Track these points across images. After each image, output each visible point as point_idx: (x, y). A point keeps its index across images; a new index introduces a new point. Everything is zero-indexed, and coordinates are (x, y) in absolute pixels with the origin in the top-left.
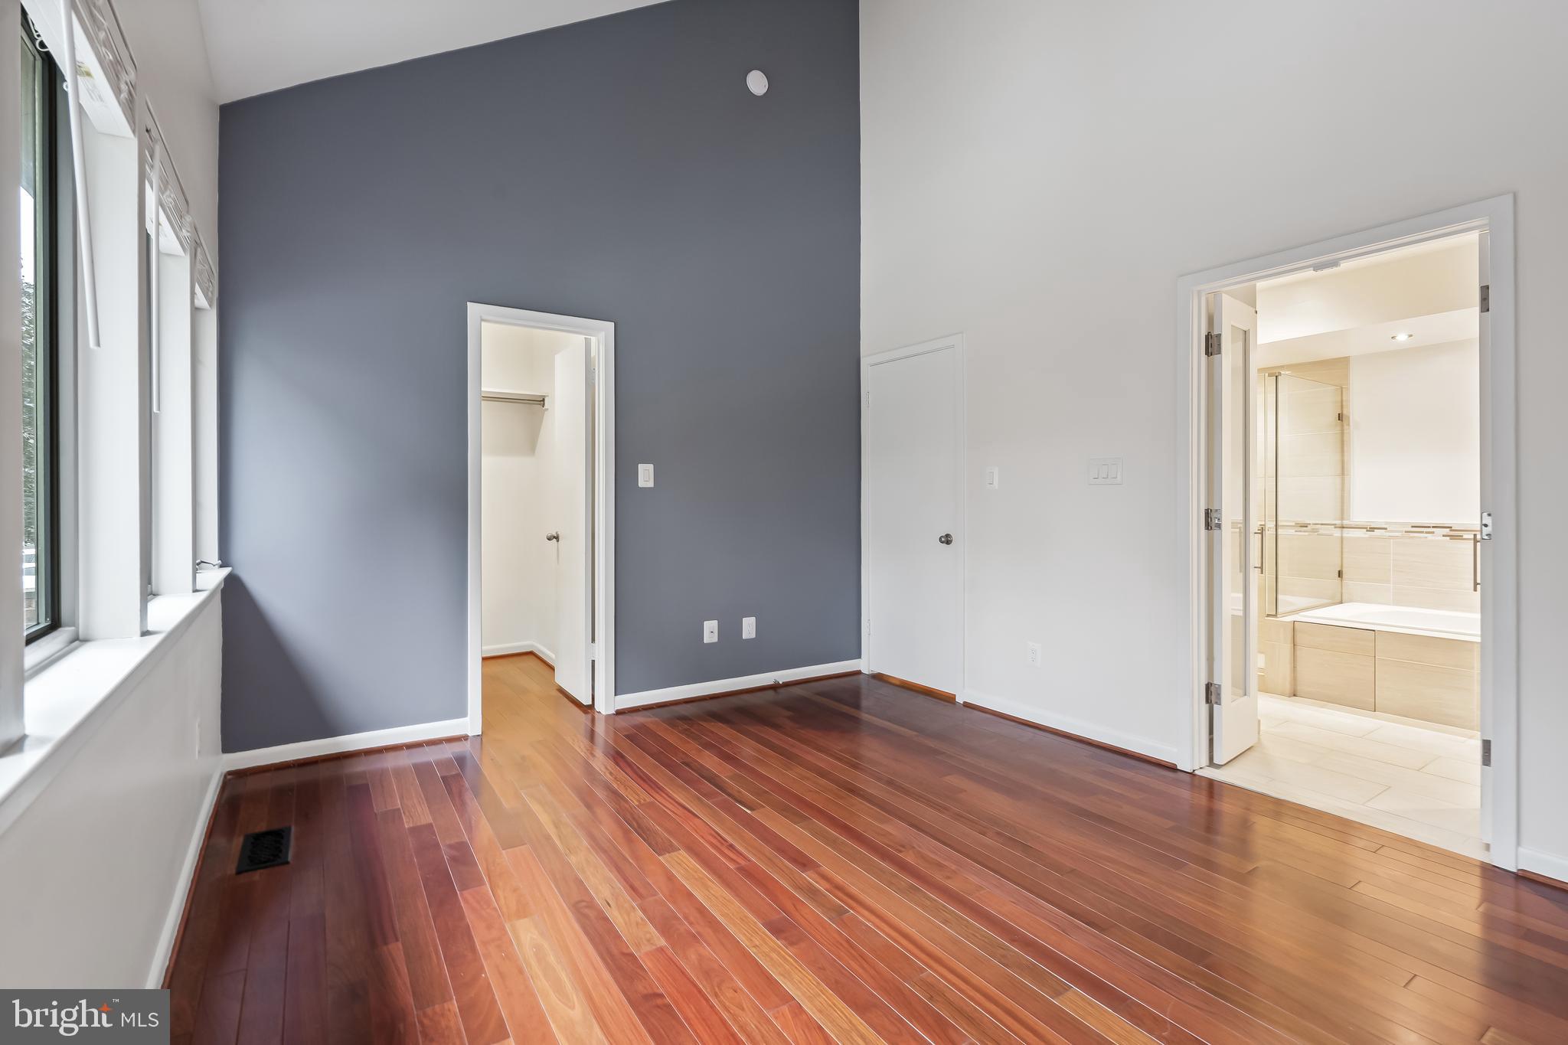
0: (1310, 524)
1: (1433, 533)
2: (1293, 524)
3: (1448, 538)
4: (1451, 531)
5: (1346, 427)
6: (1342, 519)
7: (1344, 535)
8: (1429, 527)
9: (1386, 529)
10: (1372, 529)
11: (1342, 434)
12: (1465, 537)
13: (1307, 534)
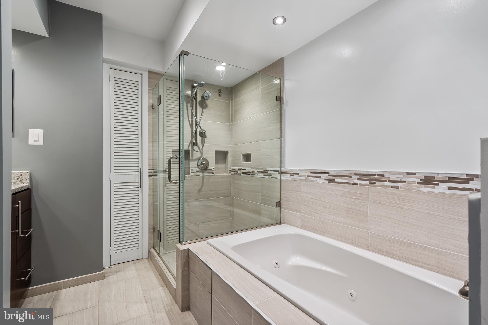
0: (268, 171)
1: (320, 177)
2: (263, 171)
3: (327, 181)
4: (329, 176)
5: (282, 106)
6: (281, 167)
7: (282, 178)
8: (318, 173)
9: (298, 174)
10: (293, 174)
11: (281, 110)
12: (337, 180)
13: (267, 177)
